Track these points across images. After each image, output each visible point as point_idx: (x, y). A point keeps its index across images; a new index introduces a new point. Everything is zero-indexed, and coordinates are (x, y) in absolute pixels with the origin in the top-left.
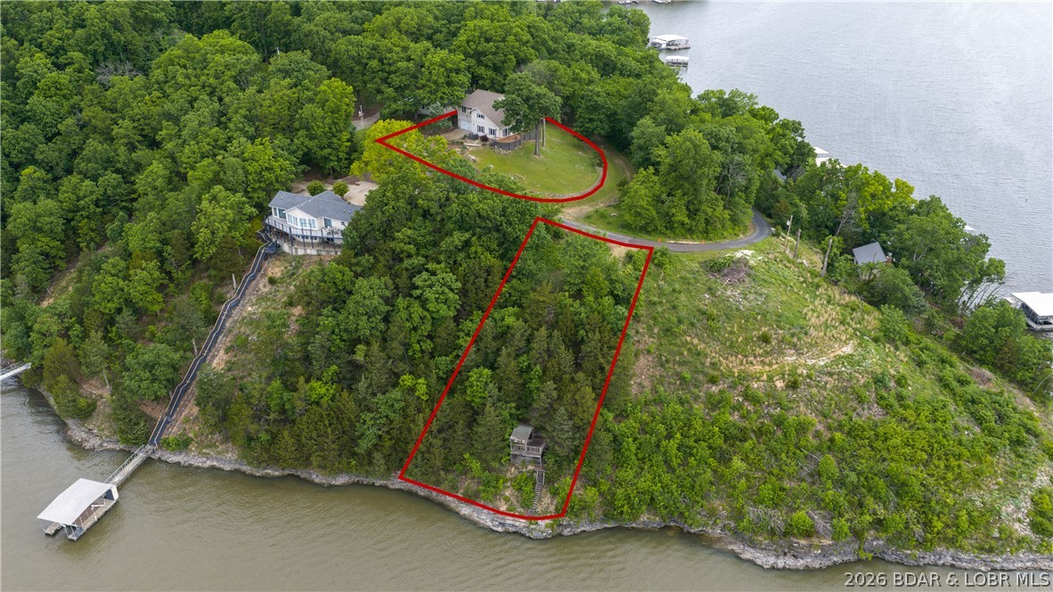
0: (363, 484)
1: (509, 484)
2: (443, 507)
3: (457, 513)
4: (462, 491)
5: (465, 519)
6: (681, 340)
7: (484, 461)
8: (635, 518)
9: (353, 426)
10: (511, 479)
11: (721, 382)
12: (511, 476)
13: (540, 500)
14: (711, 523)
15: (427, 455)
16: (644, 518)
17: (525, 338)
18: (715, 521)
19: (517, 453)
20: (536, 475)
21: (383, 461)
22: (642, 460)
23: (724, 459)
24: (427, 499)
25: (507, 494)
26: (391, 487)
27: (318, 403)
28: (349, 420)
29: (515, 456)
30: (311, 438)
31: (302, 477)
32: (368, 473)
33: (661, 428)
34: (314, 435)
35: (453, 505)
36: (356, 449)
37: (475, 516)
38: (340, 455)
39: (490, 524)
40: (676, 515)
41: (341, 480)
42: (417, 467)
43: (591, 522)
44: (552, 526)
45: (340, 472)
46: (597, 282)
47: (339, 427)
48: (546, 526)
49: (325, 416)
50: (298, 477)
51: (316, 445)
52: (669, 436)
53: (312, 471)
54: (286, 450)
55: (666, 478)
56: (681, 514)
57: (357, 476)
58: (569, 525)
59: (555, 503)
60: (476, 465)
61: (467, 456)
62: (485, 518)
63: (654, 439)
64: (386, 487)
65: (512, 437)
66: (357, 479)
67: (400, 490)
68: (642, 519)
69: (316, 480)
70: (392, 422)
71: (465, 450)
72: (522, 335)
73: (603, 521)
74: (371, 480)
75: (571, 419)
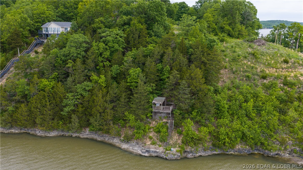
0: (65, 136)
1: (152, 130)
2: (112, 145)
3: (120, 148)
4: (123, 136)
5: (125, 151)
6: (242, 63)
7: (137, 115)
8: (232, 147)
9: (61, 101)
10: (153, 128)
11: (269, 79)
12: (153, 126)
13: (171, 138)
14: (283, 148)
15: (103, 114)
16: (238, 147)
17: (160, 54)
18: (285, 147)
19: (156, 111)
20: (168, 125)
21: (77, 120)
22: (232, 115)
23: (283, 112)
24: (102, 142)
25: (151, 135)
26: (81, 137)
27: (43, 90)
28: (60, 98)
29: (156, 113)
30: (37, 108)
31: (31, 133)
32: (69, 130)
33: (241, 97)
34: (39, 106)
35: (117, 144)
36: (62, 113)
37: (131, 149)
38: (53, 119)
39: (140, 152)
40: (259, 144)
41: (53, 134)
42: (96, 121)
43: (205, 150)
44: (180, 152)
45: (53, 129)
46: (196, 33)
47: (54, 101)
48: (177, 151)
49: (46, 96)
50: (29, 133)
51: (40, 112)
52: (246, 101)
53: (37, 130)
54: (21, 115)
55: (249, 122)
56: (262, 144)
57: (63, 131)
58: (191, 152)
59: (181, 138)
60: (132, 117)
61: (126, 113)
62: (137, 150)
63: (238, 103)
64: (79, 137)
65: (153, 101)
66: (62, 134)
67: (87, 138)
68: (238, 148)
69: (38, 134)
70: (84, 97)
71: (126, 110)
72: (159, 53)
73: (212, 150)
74: (70, 134)
75: (189, 87)
